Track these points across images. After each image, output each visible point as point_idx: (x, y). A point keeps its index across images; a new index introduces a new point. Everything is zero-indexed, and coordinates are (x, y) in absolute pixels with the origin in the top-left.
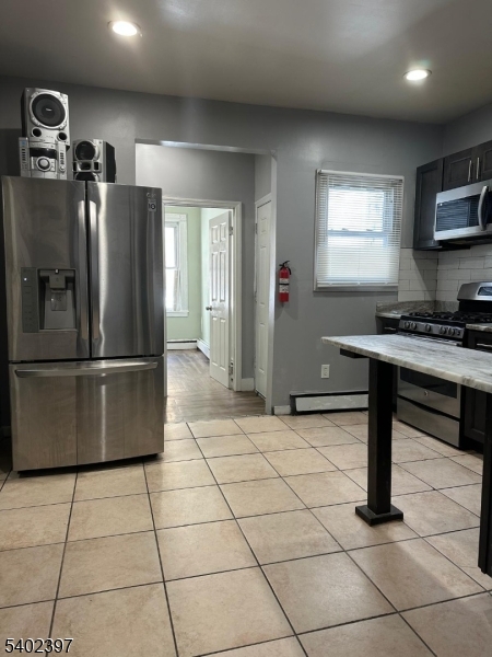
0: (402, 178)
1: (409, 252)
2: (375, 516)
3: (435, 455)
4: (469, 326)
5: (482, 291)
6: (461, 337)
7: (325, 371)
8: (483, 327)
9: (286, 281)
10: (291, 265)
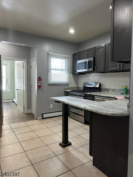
0: (69, 56)
1: (71, 75)
2: (64, 145)
3: (79, 126)
4: (86, 93)
5: (88, 84)
6: (84, 96)
7: (51, 106)
8: (89, 93)
9: (40, 82)
10: (41, 78)
